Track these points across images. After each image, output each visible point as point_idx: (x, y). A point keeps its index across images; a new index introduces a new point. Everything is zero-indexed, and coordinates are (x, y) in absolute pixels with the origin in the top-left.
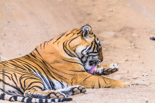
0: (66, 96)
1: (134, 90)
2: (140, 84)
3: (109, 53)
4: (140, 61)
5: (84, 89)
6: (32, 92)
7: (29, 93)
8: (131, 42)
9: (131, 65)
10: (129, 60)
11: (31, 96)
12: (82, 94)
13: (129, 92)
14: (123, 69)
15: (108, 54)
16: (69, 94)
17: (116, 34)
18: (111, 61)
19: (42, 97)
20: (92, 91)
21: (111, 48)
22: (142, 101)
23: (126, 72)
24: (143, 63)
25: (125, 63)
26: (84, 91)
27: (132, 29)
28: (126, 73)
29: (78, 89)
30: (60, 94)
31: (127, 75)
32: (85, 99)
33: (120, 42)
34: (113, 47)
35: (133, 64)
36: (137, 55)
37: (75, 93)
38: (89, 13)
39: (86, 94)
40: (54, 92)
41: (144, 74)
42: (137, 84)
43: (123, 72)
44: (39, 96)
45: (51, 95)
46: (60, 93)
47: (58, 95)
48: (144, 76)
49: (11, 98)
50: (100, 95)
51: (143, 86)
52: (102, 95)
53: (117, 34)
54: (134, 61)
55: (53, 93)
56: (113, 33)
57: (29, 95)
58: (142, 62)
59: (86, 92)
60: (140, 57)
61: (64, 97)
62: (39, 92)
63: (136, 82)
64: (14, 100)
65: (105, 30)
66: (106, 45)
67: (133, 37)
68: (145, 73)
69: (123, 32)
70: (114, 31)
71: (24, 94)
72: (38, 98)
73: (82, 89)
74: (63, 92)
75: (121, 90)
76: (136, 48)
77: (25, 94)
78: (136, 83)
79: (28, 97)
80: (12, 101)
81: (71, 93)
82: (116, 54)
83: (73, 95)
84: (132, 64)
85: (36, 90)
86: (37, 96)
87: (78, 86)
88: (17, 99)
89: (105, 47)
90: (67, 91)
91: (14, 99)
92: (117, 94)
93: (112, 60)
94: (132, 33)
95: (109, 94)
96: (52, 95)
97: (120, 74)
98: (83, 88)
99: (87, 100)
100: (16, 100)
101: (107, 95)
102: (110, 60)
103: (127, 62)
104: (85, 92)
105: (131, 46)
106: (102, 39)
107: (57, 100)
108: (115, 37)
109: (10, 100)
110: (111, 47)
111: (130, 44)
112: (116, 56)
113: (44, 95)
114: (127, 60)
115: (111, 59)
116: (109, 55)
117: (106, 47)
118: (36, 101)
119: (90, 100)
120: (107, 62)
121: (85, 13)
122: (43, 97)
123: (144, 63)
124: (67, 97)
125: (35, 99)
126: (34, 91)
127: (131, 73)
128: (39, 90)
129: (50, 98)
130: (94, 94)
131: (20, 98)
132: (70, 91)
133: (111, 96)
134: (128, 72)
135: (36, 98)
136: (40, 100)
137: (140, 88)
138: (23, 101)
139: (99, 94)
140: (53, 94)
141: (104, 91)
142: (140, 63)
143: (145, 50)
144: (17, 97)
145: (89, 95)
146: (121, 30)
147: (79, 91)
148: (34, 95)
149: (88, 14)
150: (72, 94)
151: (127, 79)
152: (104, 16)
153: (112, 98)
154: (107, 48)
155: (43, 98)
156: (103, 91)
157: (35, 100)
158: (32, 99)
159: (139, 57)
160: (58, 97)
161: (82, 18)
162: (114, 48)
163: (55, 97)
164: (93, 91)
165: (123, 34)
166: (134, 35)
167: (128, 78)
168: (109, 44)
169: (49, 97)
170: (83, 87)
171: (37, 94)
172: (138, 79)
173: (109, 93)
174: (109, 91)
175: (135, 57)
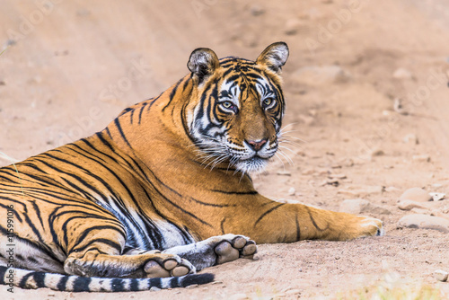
0: (194, 269)
1: (405, 245)
2: (423, 225)
3: (322, 131)
4: (418, 154)
5: (249, 246)
6: (89, 258)
7: (81, 262)
8: (391, 97)
9: (392, 167)
10: (385, 152)
11: (86, 272)
12: (243, 260)
13: (390, 252)
14: (368, 179)
15: (321, 135)
16: (204, 262)
17: (342, 73)
18: (330, 157)
19: (119, 273)
20: (274, 251)
21: (329, 116)
22: (430, 279)
23: (379, 189)
24: (429, 160)
25: (373, 161)
26: (249, 252)
27: (391, 57)
28: (376, 193)
29: (232, 245)
30: (174, 263)
31: (379, 198)
32: (255, 277)
33: (358, 97)
34: (336, 113)
35: (397, 163)
36: (409, 136)
37: (223, 258)
38: (257, 7)
39: (257, 259)
40: (158, 255)
41: (432, 194)
42: (413, 227)
43: (370, 189)
44: (110, 272)
45: (149, 265)
46: (175, 260)
47: (168, 264)
48: (432, 200)
49: (25, 278)
50: (300, 262)
51: (431, 233)
52: (306, 263)
53: (348, 73)
54: (400, 154)
55: (155, 260)
56: (335, 70)
57: (80, 267)
58: (425, 157)
59: (255, 255)
60: (420, 141)
61: (189, 270)
62: (113, 259)
63: (408, 219)
64: (34, 284)
65: (310, 61)
66: (312, 108)
67: (395, 81)
68: (435, 191)
69: (364, 65)
70: (337, 64)
71: (66, 266)
72: (109, 277)
73: (243, 244)
74: (184, 256)
75: (363, 246)
76: (406, 114)
77: (69, 265)
78: (408, 224)
79: (76, 273)
80: (30, 287)
81: (210, 259)
82: (345, 135)
83: (216, 263)
84: (395, 165)
85: (101, 253)
86: (106, 272)
87: (230, 236)
88: (43, 282)
89: (310, 115)
90: (196, 251)
91: (36, 281)
92: (351, 258)
93: (332, 154)
94: (394, 68)
95: (326, 258)
96: (152, 267)
97: (358, 196)
98: (247, 243)
99: (259, 280)
100: (41, 284)
101: (321, 261)
102: (328, 154)
103: (379, 159)
104: (253, 254)
105: (391, 109)
106: (300, 89)
107: (165, 281)
108: (342, 80)
109: (23, 285)
110: (330, 112)
111: (386, 103)
112: (346, 141)
113: (126, 267)
114: (379, 153)
115: (331, 152)
116: (323, 138)
117: (313, 112)
118: (102, 286)
119: (270, 280)
120: (319, 160)
121: (246, 8)
122: (126, 272)
123: (433, 159)
124: (197, 271)
125: (99, 279)
126: (96, 255)
127: (393, 191)
128: (111, 251)
129: (145, 275)
130: (280, 259)
131: (52, 279)
132: (207, 252)
133: (334, 265)
134: (383, 190)
135: (102, 277)
136: (113, 283)
137: (422, 239)
138: (61, 287)
139: (297, 259)
140: (154, 263)
141: (313, 251)
142: (421, 161)
143: (435, 119)
144: (44, 276)
145: (265, 263)
146: (359, 60)
147: (235, 252)
148: (96, 268)
149: (257, 13)
150: (214, 260)
151: (382, 211)
152: (306, 18)
153: (335, 271)
154: (316, 116)
155: (125, 277)
156: (309, 251)
157: (101, 282)
158: (88, 281)
159: (417, 142)
160: (170, 272)
161: (238, 25)
162: (340, 115)
163: (162, 271)
164: (278, 252)
165: (366, 72)
166: (400, 73)
167: (385, 207)
168: (324, 105)
169: (141, 273)
170: (248, 239)
171: (106, 264)
172: (414, 209)
173: (328, 254)
174: (327, 250)
175: (404, 142)
